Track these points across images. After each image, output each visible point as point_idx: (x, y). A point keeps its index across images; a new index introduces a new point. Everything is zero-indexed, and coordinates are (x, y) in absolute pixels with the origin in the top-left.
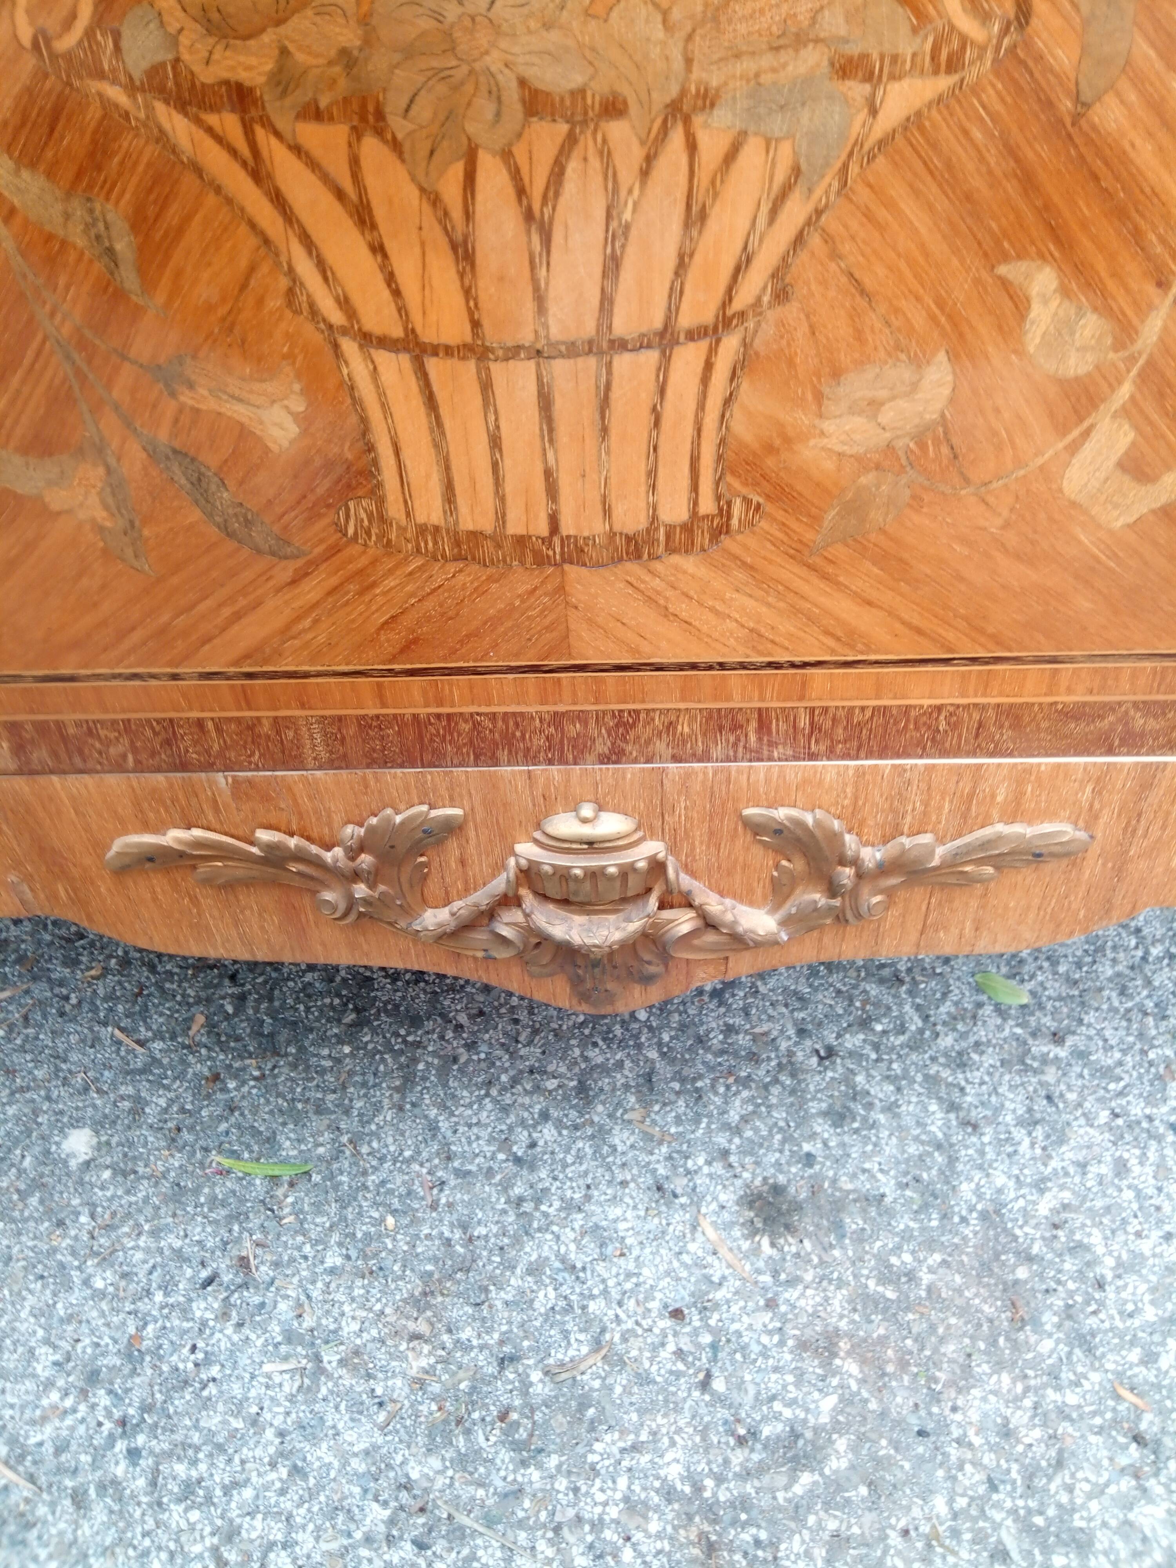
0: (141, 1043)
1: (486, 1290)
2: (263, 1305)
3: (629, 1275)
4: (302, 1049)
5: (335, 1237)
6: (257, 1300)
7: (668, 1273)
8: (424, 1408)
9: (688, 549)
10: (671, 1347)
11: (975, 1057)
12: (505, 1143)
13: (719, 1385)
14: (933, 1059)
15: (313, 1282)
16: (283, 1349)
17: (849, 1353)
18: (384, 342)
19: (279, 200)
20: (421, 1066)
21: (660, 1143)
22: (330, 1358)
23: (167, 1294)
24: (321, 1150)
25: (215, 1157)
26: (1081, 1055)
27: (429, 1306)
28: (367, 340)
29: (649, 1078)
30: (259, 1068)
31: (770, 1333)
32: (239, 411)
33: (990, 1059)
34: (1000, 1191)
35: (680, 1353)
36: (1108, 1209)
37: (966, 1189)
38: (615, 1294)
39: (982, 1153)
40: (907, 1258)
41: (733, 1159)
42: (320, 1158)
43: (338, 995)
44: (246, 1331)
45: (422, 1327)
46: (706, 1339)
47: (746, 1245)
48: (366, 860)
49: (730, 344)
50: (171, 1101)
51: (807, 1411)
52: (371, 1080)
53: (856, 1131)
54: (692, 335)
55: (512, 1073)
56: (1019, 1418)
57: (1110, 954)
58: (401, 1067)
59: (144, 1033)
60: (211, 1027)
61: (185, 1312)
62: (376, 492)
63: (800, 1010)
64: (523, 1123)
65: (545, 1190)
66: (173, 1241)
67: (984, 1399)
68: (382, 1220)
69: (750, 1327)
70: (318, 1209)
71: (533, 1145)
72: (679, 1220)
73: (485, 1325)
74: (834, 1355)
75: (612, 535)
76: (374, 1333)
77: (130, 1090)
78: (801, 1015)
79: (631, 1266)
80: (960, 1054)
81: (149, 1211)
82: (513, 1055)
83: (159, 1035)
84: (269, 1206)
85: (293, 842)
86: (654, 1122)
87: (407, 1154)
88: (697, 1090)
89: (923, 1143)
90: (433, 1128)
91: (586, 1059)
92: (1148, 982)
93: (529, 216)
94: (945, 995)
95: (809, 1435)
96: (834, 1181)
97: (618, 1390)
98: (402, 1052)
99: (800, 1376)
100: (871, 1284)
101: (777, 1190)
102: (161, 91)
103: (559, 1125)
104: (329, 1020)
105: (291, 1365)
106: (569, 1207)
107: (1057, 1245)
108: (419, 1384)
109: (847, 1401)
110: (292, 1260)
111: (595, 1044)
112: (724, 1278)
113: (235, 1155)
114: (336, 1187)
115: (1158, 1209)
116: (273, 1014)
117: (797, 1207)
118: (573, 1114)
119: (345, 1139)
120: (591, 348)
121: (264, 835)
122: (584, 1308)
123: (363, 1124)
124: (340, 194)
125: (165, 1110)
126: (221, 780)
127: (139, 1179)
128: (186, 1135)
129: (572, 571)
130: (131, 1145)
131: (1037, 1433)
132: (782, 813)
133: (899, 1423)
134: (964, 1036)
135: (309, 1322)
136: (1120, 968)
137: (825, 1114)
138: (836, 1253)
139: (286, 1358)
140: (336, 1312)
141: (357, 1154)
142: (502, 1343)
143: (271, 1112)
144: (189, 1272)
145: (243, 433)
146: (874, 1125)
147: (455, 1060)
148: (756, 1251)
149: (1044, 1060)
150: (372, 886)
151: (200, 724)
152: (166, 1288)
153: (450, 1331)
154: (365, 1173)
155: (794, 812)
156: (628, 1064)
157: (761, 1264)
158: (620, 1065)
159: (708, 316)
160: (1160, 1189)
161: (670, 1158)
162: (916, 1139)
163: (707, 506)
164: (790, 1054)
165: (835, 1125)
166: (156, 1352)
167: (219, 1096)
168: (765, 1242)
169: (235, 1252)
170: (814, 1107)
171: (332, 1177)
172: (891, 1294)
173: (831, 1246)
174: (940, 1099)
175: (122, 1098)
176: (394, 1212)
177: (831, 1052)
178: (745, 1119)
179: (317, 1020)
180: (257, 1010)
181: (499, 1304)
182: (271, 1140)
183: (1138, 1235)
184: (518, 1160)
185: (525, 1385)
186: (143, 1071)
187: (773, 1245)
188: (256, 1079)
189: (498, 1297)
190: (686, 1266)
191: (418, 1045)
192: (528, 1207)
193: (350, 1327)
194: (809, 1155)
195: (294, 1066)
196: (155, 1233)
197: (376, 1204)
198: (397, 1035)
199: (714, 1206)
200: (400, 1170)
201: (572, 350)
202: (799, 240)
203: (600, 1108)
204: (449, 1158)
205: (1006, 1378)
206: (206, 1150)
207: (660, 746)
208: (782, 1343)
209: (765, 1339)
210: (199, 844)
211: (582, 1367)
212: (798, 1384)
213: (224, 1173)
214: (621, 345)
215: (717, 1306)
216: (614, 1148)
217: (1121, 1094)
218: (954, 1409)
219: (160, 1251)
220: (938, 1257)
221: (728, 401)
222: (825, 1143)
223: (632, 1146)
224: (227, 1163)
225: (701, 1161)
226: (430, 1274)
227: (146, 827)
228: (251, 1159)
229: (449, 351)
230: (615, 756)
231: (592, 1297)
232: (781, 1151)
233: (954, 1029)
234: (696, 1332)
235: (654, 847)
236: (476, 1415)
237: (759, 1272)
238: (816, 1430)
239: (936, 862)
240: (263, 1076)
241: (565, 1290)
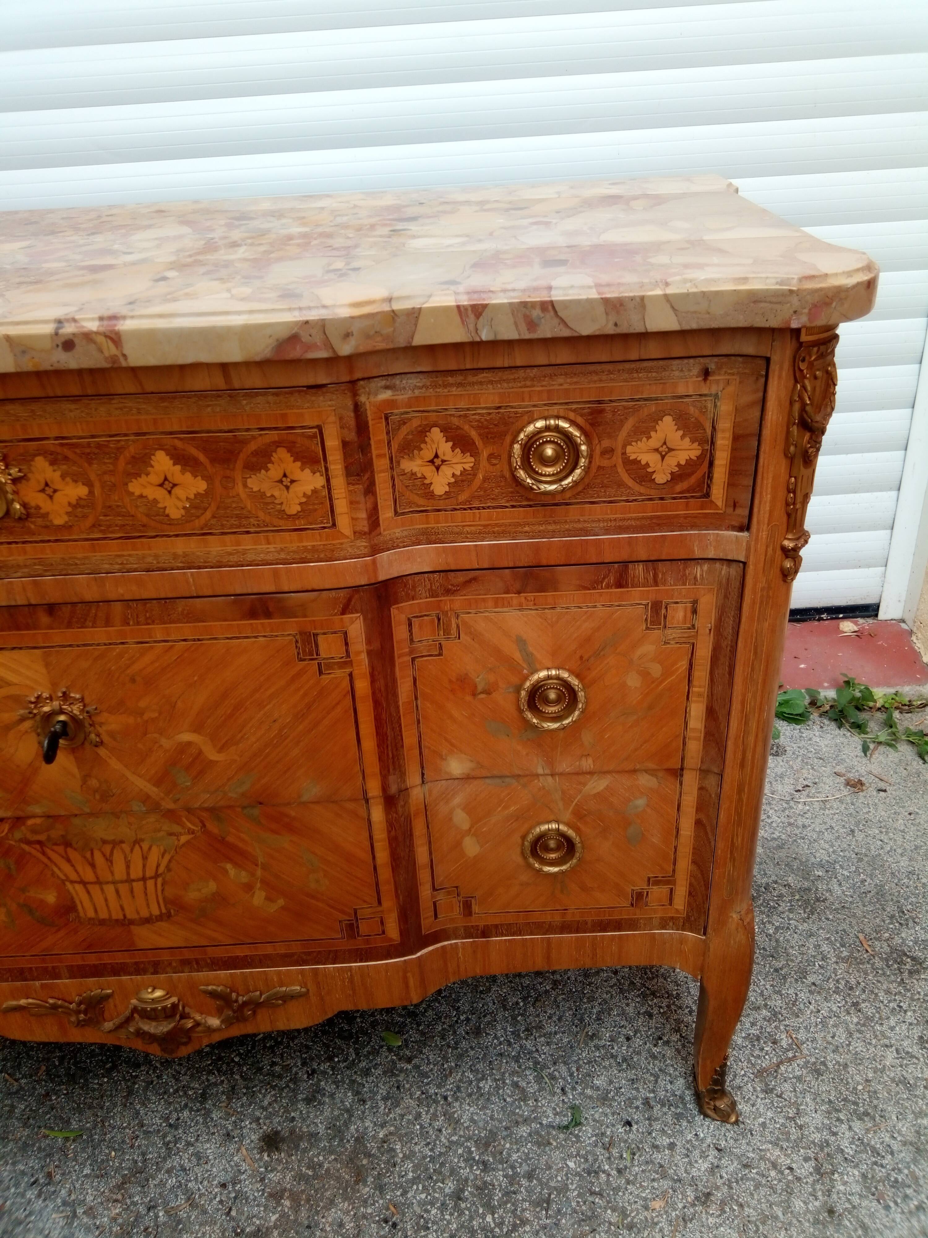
0: (16, 1080)
1: (148, 1180)
2: (55, 1191)
3: (207, 1171)
4: (86, 1080)
5: (89, 1162)
6: (53, 1189)
7: (223, 1170)
8: (114, 1229)
9: (162, 920)
10: (217, 1199)
11: (373, 1070)
12: (167, 1119)
13: (233, 1213)
14: (355, 1072)
15: (77, 1181)
16: (61, 1208)
17: (288, 1198)
18: (76, 882)
19: (49, 858)
20: (137, 1086)
21: (233, 1115)
22: (80, 1211)
23: (16, 1189)
24: (88, 1125)
25: (43, 1130)
26: (417, 1067)
27: (124, 1188)
28: (72, 882)
29: (233, 1088)
30: (66, 1089)
31: (259, 1191)
32: (41, 896)
33: (379, 1071)
34: (366, 1128)
35: (221, 1202)
36: (406, 1134)
37: (353, 1128)
38: (200, 1180)
39: (363, 1113)
40: (321, 1158)
41: (261, 1121)
42: (88, 1129)
43: (106, 1055)
44: (47, 1202)
45: (119, 1197)
46: (233, 1195)
47: (258, 1156)
48: (83, 1007)
49: (160, 880)
50: (26, 1107)
51: (266, 1221)
52: (114, 1093)
53: (315, 1106)
54: (151, 878)
55: (175, 1087)
56: (346, 1219)
57: (443, 1020)
58: (128, 1087)
59: (18, 1076)
60: (48, 1072)
61: (23, 1195)
62: (76, 911)
63: (306, 1053)
64: (176, 1110)
65: (180, 1138)
66: (21, 1167)
67: (336, 1213)
68: (110, 1153)
69: (251, 1190)
70: (83, 1150)
71: (178, 1119)
72: (232, 1147)
73: (144, 1194)
74: (282, 1198)
75: (141, 918)
76: (99, 1200)
77: (9, 1102)
78: (304, 1056)
79: (209, 1168)
80: (367, 1069)
81: (12, 1155)
82: (177, 1080)
83: (24, 1076)
84: (63, 1150)
85: (60, 1002)
86: (232, 1107)
87: (125, 1125)
88: (254, 1092)
89: (341, 1110)
90: (137, 1113)
91: (208, 1080)
92: (455, 1032)
93: (107, 859)
94: (368, 1043)
95: (264, 1230)
96: (301, 1128)
97: (193, 1217)
98: (129, 1080)
99: (266, 1207)
100: (304, 1169)
101: (277, 1133)
102: (23, 842)
103: (191, 1110)
104: (100, 1067)
105: (64, 1214)
106: (189, 1144)
107: (382, 1150)
108: (114, 1219)
109: (283, 1215)
110: (70, 1172)
111: (214, 1074)
112: (246, 1170)
113: (52, 1129)
114: (92, 1141)
115: (427, 1132)
116: (75, 1064)
117: (283, 1140)
118: (198, 1104)
119: (99, 1120)
120: (126, 881)
121: (51, 1001)
122: (186, 1185)
123: (107, 1113)
124: (63, 857)
125: (24, 1110)
126: (37, 983)
127: (9, 1141)
128: (31, 1121)
129: (132, 927)
130: (7, 1126)
131: (352, 1224)
132: (210, 988)
133: (300, 1224)
134: (371, 1061)
135: (73, 1197)
136: (445, 1026)
137: (303, 1100)
138: (293, 1158)
139: (62, 1212)
140: (85, 1192)
141: (103, 1126)
142: (150, 1201)
143: (69, 1109)
144: (26, 1180)
145: (42, 901)
146: (324, 1103)
147: (152, 1082)
148: (261, 1159)
149: (401, 1070)
150: (86, 1015)
151: (31, 968)
152: (17, 1185)
153: (130, 1198)
154: (105, 1134)
155: (214, 987)
156: (226, 1082)
157: (262, 1164)
158: (222, 1082)
159: (153, 874)
160: (430, 1124)
161: (235, 1122)
162: (339, 1108)
163: (164, 911)
164: (297, 1073)
165: (308, 1104)
166: (10, 1212)
167: (48, 1103)
168: (266, 1155)
169: (46, 1170)
170: (300, 1097)
171: (92, 1136)
172: (310, 1173)
173: (292, 1155)
174: (353, 1090)
175: (6, 1106)
176: (115, 1150)
177: (314, 1071)
178: (270, 1104)
179: (95, 1067)
180: (69, 1063)
181: (152, 1186)
182: (68, 1122)
183: (416, 1144)
184: (170, 1126)
185: (157, 1217)
186: (16, 1093)
187: (268, 1156)
188: (64, 1094)
189: (152, 1183)
190: (232, 1167)
191: (137, 1076)
192: (171, 1145)
193: (89, 1198)
194: (293, 1117)
195: (82, 1088)
196: (14, 1164)
197: (108, 1147)
198: (128, 1072)
199: (248, 1141)
200: (120, 1132)
201: (122, 882)
202: (170, 861)
203: (210, 1102)
204: (142, 1126)
205: (346, 1204)
206: (40, 1127)
207: (168, 969)
208: (263, 1194)
209: (256, 1194)
210: (30, 1004)
211: (180, 1208)
212: (264, 1211)
213: (46, 1137)
214: (133, 880)
215: (240, 1181)
216: (212, 1119)
217: (428, 1084)
218: (323, 1217)
219: (15, 1171)
220: (333, 1157)
221: (163, 890)
222: (301, 1112)
223: (220, 1118)
224: (47, 1132)
225: (247, 1123)
226: (126, 1175)
227: (14, 998)
228: (58, 1130)
229: (92, 883)
230: (155, 972)
231: (190, 1181)
232: (282, 1117)
233: (368, 1058)
234: (229, 1192)
235: (174, 999)
236: (135, 1231)
237: (260, 1167)
238: (267, 1228)
239: (262, 1000)
240: (68, 1093)
241: (180, 1178)
